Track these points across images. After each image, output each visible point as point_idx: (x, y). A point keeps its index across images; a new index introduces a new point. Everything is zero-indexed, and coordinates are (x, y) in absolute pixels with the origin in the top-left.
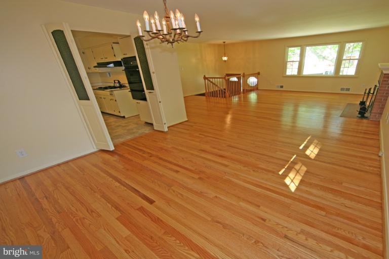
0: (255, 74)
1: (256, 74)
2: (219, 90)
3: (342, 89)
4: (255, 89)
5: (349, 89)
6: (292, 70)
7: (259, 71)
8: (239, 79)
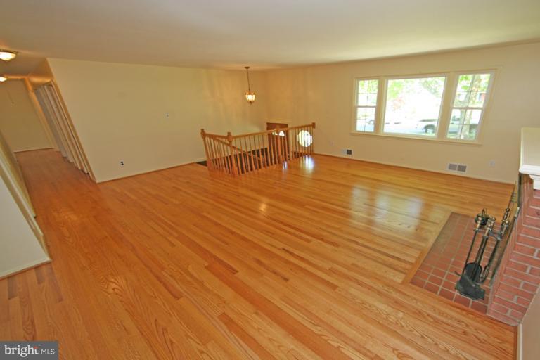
0: (307, 126)
1: (310, 126)
2: (240, 155)
3: (452, 167)
4: (310, 152)
5: (465, 167)
6: (364, 123)
7: (314, 122)
8: (286, 133)
